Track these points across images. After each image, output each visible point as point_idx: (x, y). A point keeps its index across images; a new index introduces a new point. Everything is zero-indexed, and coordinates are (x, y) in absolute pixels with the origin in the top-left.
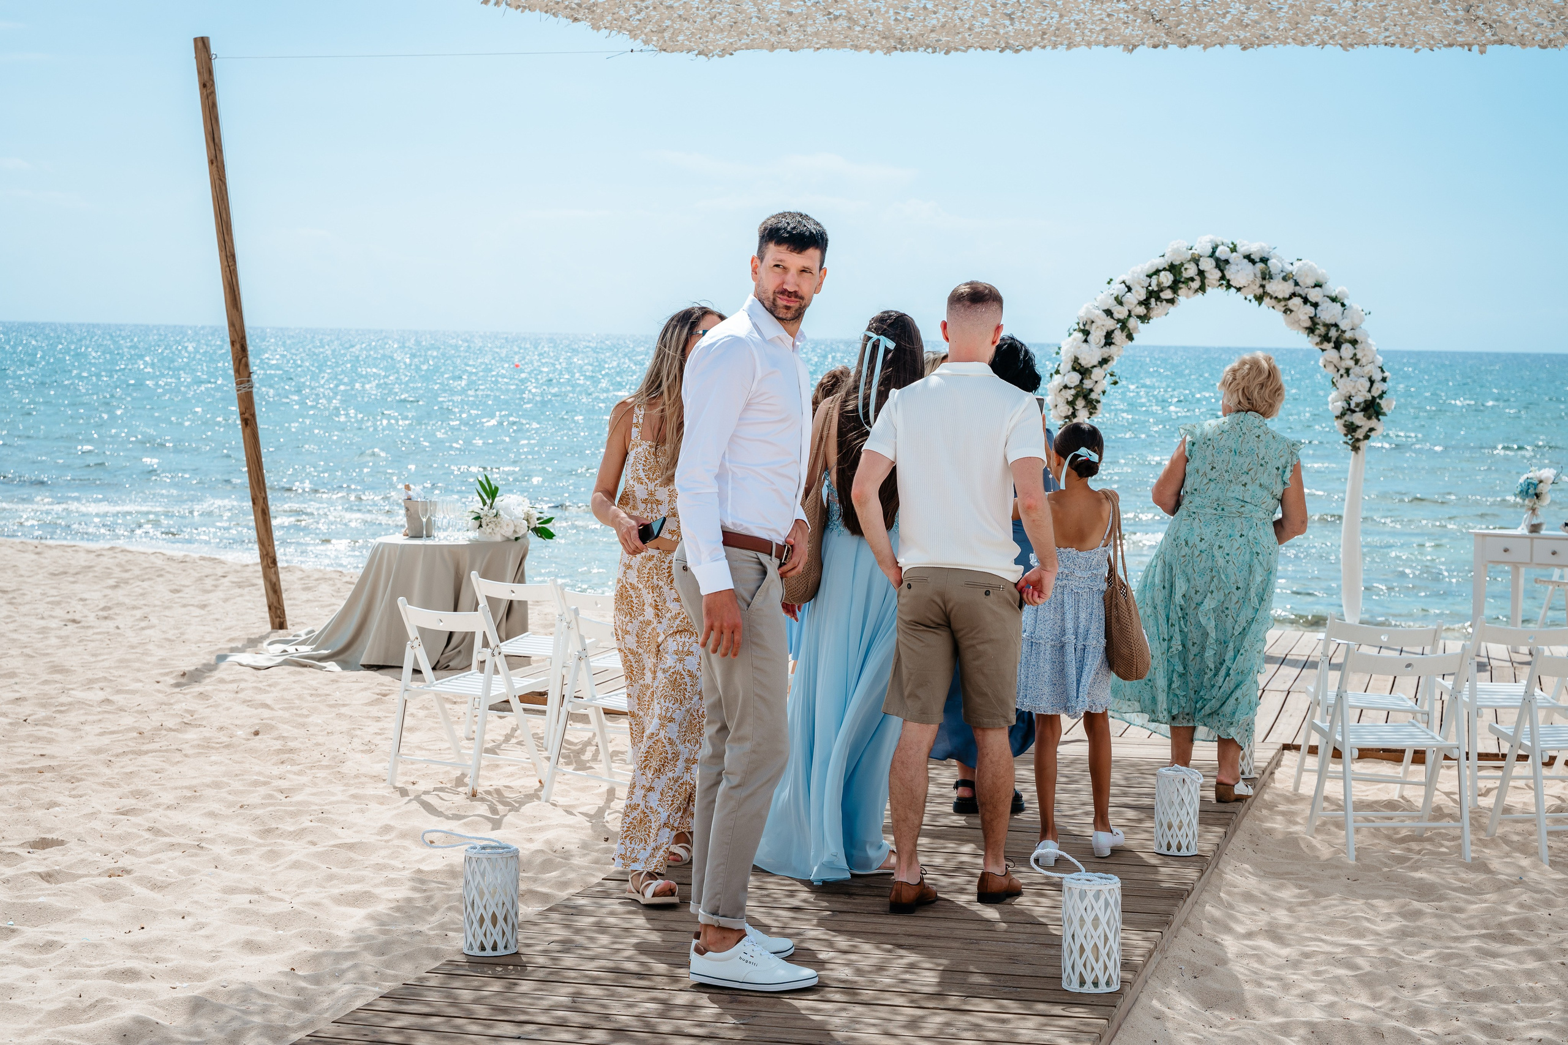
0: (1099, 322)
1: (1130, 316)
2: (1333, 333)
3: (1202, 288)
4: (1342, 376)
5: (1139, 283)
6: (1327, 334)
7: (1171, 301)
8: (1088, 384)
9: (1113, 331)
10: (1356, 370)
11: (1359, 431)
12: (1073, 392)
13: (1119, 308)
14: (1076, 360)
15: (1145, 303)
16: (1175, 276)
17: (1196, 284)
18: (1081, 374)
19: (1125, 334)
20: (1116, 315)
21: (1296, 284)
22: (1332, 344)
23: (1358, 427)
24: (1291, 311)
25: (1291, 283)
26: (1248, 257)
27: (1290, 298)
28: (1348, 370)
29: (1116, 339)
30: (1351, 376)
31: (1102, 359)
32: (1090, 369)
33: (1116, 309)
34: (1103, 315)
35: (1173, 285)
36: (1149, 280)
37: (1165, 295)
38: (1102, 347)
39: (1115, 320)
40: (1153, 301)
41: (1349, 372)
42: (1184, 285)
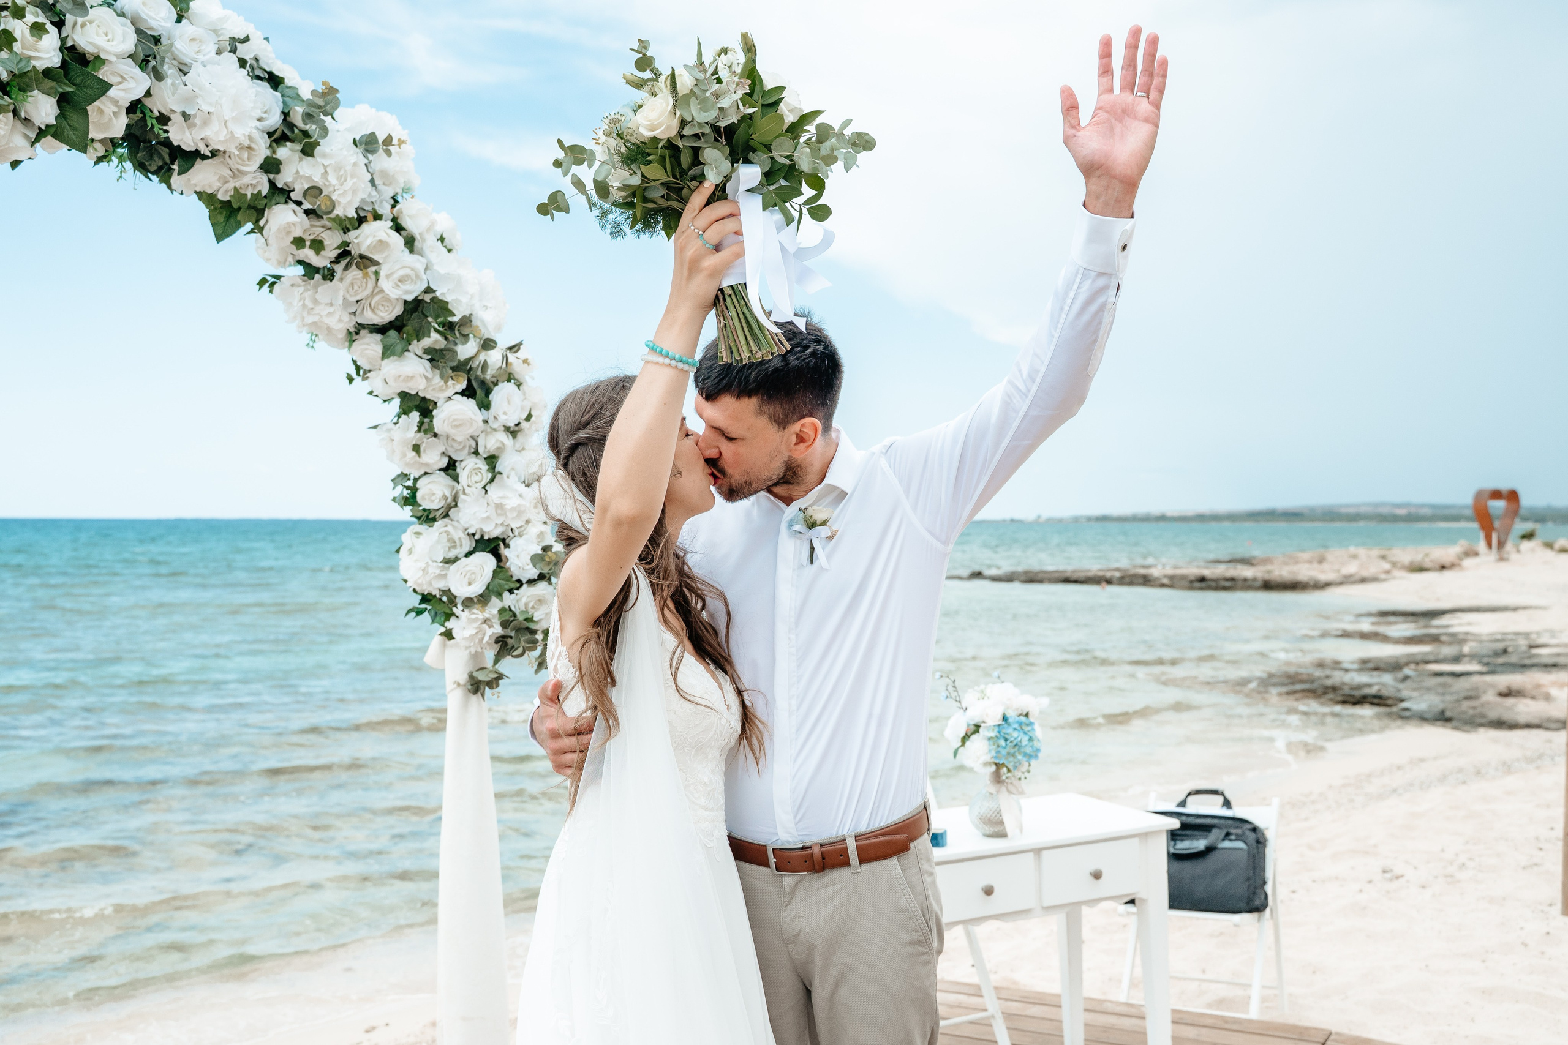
2: (468, 349)
10: (510, 460)
28: (493, 460)
30: (510, 478)
41: (499, 468)
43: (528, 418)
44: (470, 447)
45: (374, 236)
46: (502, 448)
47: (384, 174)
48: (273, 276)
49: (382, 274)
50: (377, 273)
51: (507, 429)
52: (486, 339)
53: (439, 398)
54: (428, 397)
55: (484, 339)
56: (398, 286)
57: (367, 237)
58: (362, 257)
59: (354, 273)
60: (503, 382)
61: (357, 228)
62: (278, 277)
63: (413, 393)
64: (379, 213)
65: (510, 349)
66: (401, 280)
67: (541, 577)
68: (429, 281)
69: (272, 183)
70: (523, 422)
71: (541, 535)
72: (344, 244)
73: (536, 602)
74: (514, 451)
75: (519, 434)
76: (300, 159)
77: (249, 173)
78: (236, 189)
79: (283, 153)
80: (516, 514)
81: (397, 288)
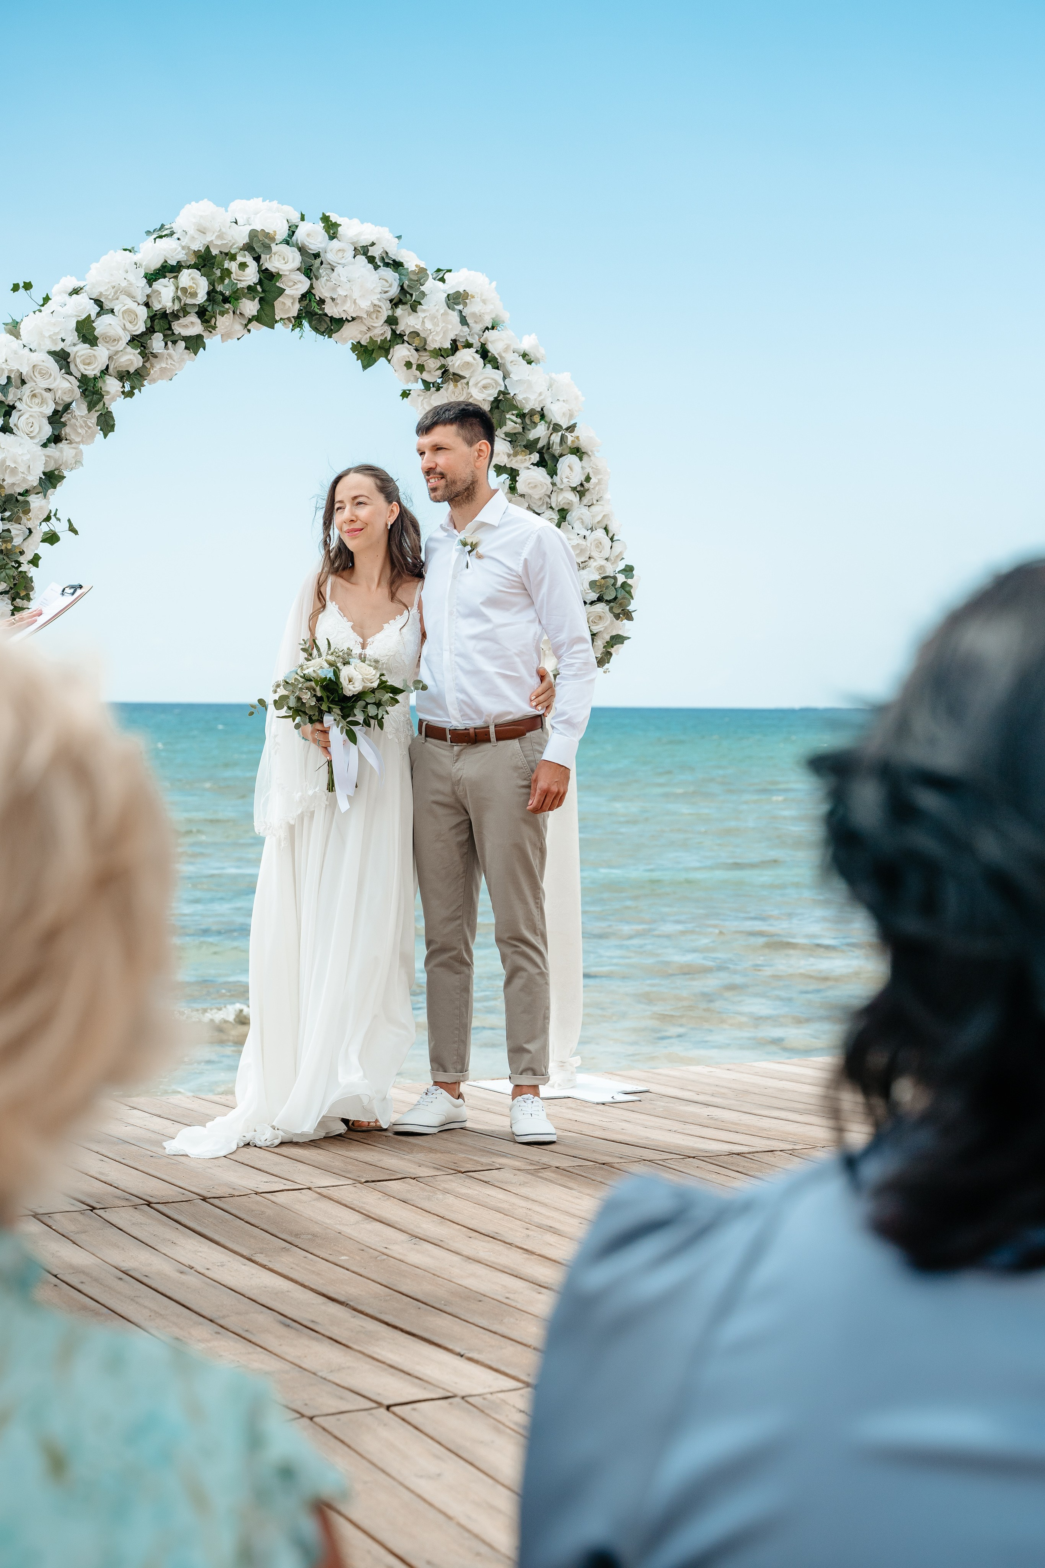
0: (37, 383)
1: (105, 371)
2: (540, 432)
3: (266, 317)
5: (125, 294)
6: (527, 435)
7: (194, 344)
9: (67, 407)
10: (578, 512)
13: (85, 349)
15: (139, 341)
16: (212, 283)
17: (250, 307)
19: (95, 415)
20: (79, 368)
21: (464, 320)
22: (535, 457)
24: (457, 377)
25: (454, 317)
26: (363, 251)
27: (455, 348)
28: (565, 512)
29: (74, 428)
30: (575, 526)
31: (44, 473)
32: (19, 498)
33: (79, 351)
34: (52, 364)
35: (205, 304)
36: (150, 286)
37: (186, 326)
38: (45, 445)
39: (76, 378)
40: (158, 338)
41: (568, 517)
42: (227, 306)
43: (588, 479)
44: (547, 503)
45: (462, 359)
46: (570, 503)
47: (474, 314)
48: (408, 390)
49: (470, 384)
50: (468, 383)
51: (574, 489)
52: (554, 424)
53: (520, 468)
54: (514, 467)
55: (552, 423)
56: (483, 391)
57: (457, 360)
58: (454, 374)
59: (451, 385)
60: (567, 454)
61: (453, 355)
62: (410, 390)
63: (503, 465)
64: (471, 342)
65: (567, 429)
66: (485, 387)
67: (600, 599)
68: (506, 386)
69: (394, 332)
70: (585, 483)
71: (601, 568)
72: (443, 366)
73: (595, 618)
74: (582, 506)
75: (587, 493)
76: (409, 315)
77: (378, 327)
78: (370, 337)
79: (399, 312)
80: (578, 552)
81: (482, 392)
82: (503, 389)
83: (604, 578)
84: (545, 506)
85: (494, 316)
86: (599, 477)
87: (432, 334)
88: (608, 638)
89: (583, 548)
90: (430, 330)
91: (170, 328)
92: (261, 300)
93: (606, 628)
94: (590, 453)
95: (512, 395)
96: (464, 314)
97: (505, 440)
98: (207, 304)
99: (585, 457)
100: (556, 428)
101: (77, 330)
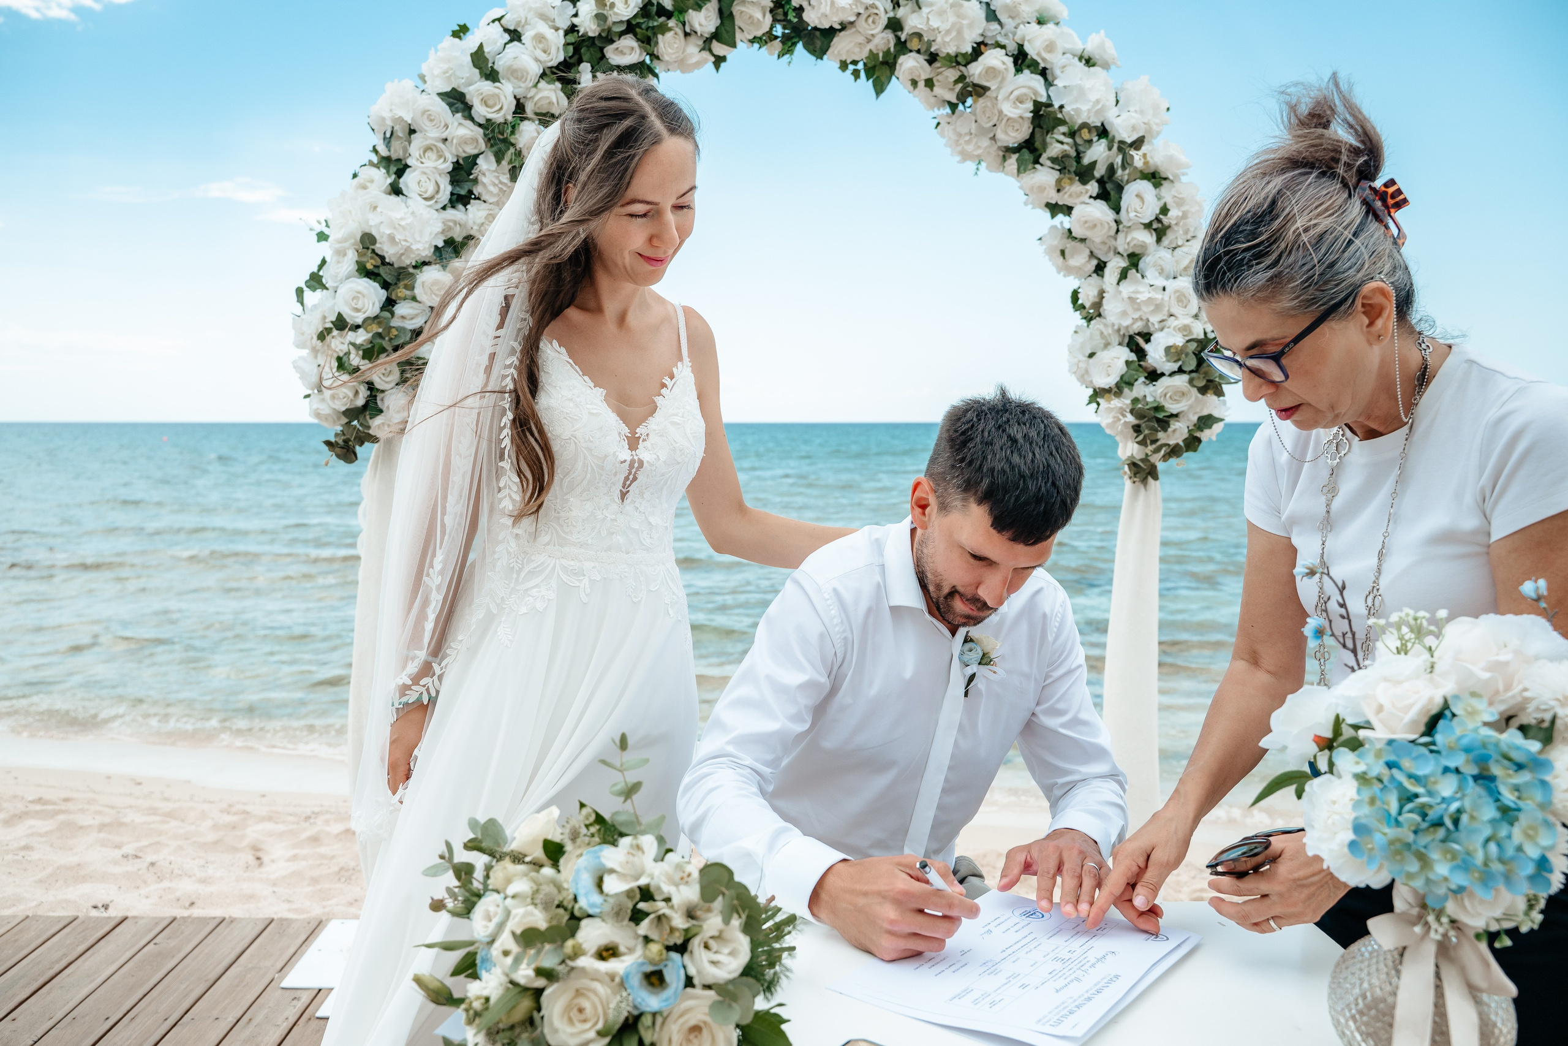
0: (430, 134)
1: (519, 114)
2: (1098, 153)
3: (724, 34)
4: (1123, 275)
5: (544, 17)
6: (1079, 157)
8: (407, 314)
9: (472, 161)
10: (1154, 257)
11: (1175, 425)
12: (362, 337)
13: (487, 86)
14: (368, 241)
15: (560, 75)
17: (699, 21)
18: (385, 285)
19: (507, 168)
20: (481, 111)
21: (992, 15)
22: (1093, 187)
23: (1172, 416)
24: (980, 91)
25: (976, 11)
27: (977, 52)
28: (1136, 258)
29: (484, 185)
30: (1148, 274)
31: (445, 241)
32: (411, 270)
33: (477, 89)
34: (441, 108)
35: (638, 20)
36: (575, 6)
37: (622, 53)
38: (444, 208)
39: (480, 125)
40: (585, 67)
41: (1141, 265)
42: (671, 23)
43: (1164, 210)
44: (1113, 248)
45: (986, 65)
46: (1144, 246)
47: (1007, 7)
49: (999, 98)
50: (996, 98)
51: (1148, 226)
52: (1116, 141)
53: (1076, 204)
54: (1067, 204)
56: (1017, 106)
57: (979, 67)
58: (975, 85)
60: (1135, 180)
61: (975, 60)
64: (999, 42)
65: (1132, 145)
66: (1020, 100)
67: (1180, 371)
68: (1049, 97)
69: (898, 38)
70: (1161, 216)
71: (1186, 329)
72: (962, 78)
73: (1175, 393)
74: (1161, 248)
75: (1169, 232)
76: (914, 12)
77: (878, 34)
78: (871, 51)
79: (901, 13)
80: (1152, 308)
81: (1016, 108)
82: (1044, 99)
83: (1188, 341)
84: (1112, 253)
85: (1037, 7)
86: (1184, 208)
87: (943, 33)
88: (1195, 419)
89: (1158, 302)
90: (938, 29)
91: (603, 56)
92: (721, 12)
93: (1191, 407)
94: (1171, 177)
95: (1056, 105)
96: (992, 8)
97: (1053, 168)
98: (642, 21)
99: (1165, 184)
100: (1123, 147)
101: (475, 66)
